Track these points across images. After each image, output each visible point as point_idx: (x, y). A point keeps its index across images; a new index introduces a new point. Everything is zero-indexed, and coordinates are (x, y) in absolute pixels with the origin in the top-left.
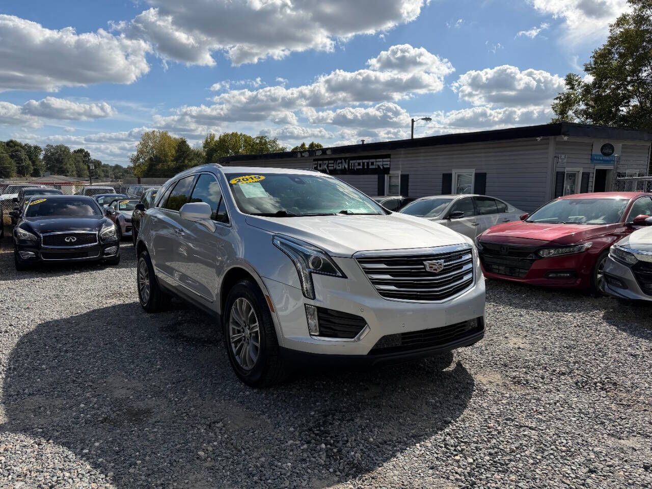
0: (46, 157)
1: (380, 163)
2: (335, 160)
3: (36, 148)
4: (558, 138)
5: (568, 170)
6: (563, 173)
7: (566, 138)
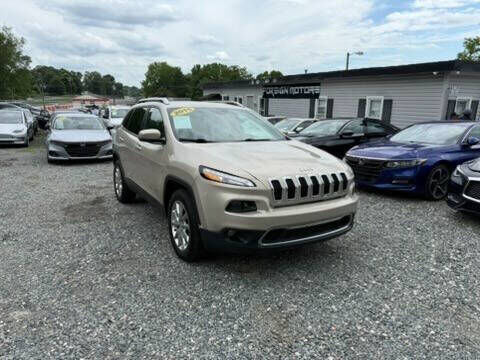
0: (86, 81)
1: (312, 89)
2: (279, 86)
3: (79, 73)
4: (452, 73)
5: (459, 98)
6: (454, 102)
7: (458, 73)
